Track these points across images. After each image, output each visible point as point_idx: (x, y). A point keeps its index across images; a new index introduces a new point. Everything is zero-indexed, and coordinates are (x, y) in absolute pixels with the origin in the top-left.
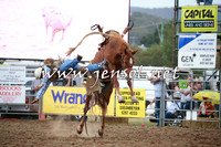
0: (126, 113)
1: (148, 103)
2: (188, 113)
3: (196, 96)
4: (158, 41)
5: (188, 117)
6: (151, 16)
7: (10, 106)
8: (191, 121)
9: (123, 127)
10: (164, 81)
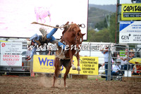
0: (86, 72)
1: (100, 66)
2: (126, 72)
3: (131, 61)
4: (106, 26)
5: (126, 75)
6: (102, 10)
7: (12, 68)
8: (128, 77)
9: (84, 81)
10: (110, 51)
